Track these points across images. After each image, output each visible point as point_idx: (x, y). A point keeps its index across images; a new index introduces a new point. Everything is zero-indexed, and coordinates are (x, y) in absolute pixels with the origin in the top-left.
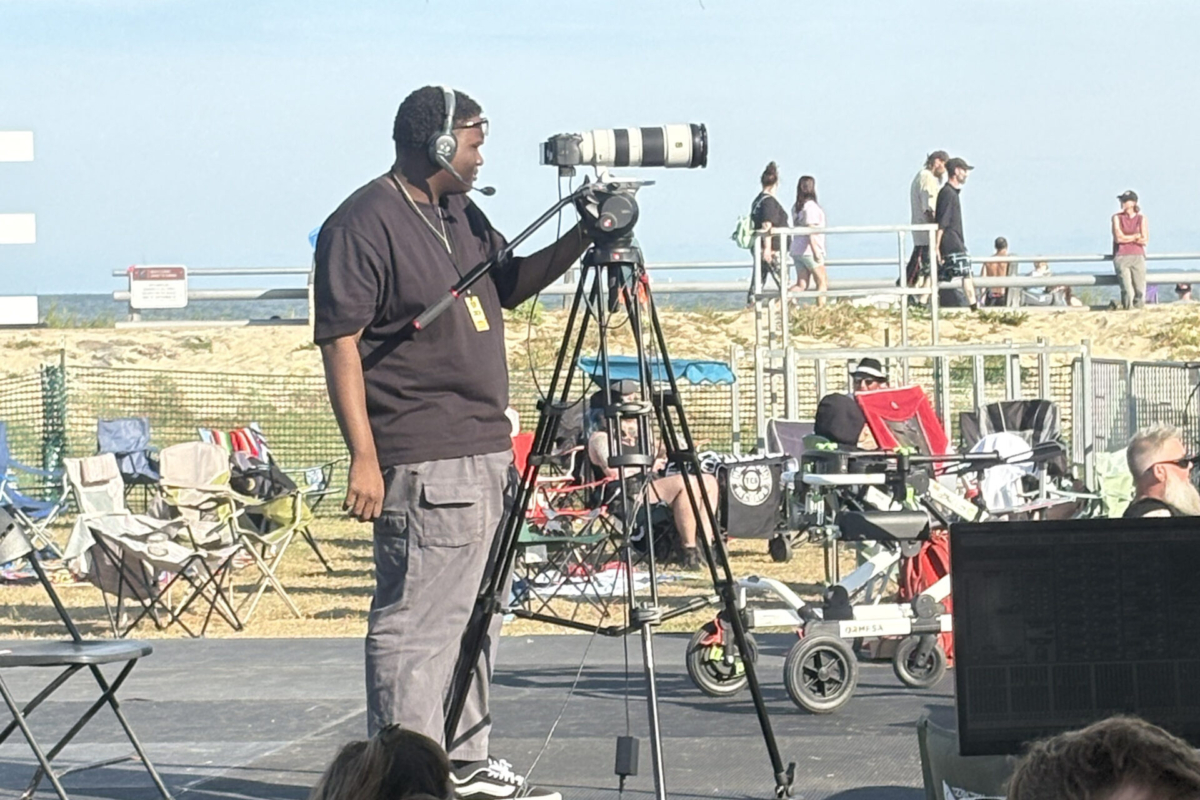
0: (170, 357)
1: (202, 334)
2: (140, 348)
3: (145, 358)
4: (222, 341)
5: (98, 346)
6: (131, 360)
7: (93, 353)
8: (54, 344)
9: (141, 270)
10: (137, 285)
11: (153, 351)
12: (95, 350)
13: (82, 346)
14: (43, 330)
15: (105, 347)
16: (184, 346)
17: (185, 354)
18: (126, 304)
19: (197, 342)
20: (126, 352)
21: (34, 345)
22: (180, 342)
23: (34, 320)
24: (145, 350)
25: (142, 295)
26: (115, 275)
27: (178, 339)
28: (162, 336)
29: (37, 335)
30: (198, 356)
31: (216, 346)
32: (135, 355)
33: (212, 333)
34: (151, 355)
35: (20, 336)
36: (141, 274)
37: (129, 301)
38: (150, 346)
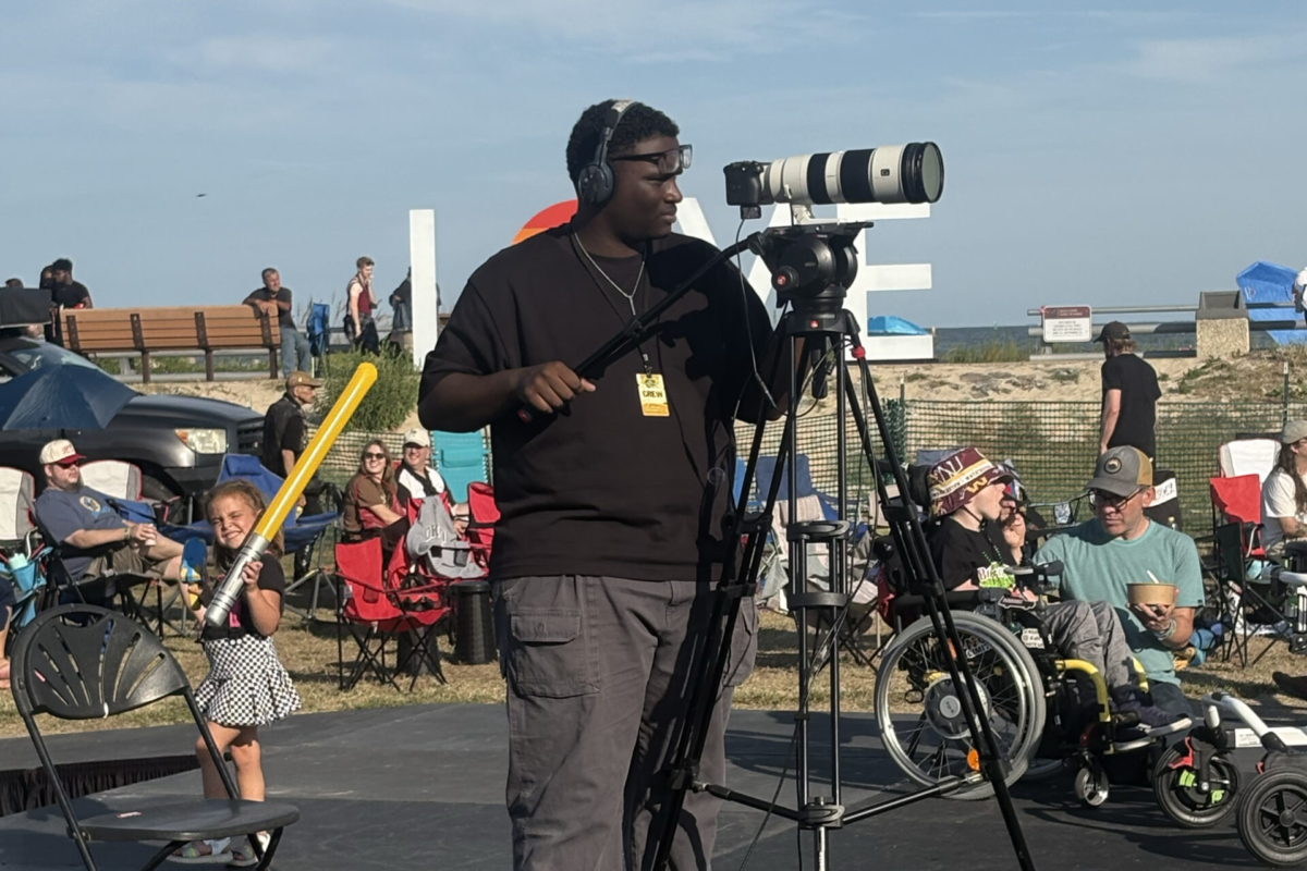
0: (1040, 387)
1: (1070, 366)
2: (1015, 380)
3: (1017, 389)
4: (1087, 373)
5: (978, 378)
6: (1006, 391)
7: (973, 384)
8: (940, 377)
9: (1052, 309)
10: (1049, 324)
11: (1025, 382)
12: (975, 382)
13: (965, 379)
14: (934, 365)
15: (984, 379)
16: (1052, 378)
17: (1053, 385)
18: (1038, 340)
19: (1066, 374)
20: (1003, 384)
21: (923, 377)
22: (1050, 375)
23: (930, 355)
24: (1019, 382)
25: (1053, 331)
26: (1029, 315)
27: (1049, 372)
28: (1036, 369)
29: (928, 369)
30: (1066, 387)
31: (1082, 377)
32: (1009, 387)
33: (1081, 365)
34: (1023, 386)
35: (912, 370)
36: (1053, 313)
37: (1042, 337)
38: (1023, 378)
